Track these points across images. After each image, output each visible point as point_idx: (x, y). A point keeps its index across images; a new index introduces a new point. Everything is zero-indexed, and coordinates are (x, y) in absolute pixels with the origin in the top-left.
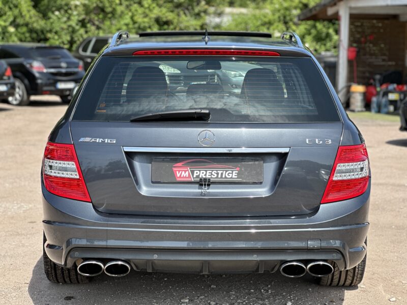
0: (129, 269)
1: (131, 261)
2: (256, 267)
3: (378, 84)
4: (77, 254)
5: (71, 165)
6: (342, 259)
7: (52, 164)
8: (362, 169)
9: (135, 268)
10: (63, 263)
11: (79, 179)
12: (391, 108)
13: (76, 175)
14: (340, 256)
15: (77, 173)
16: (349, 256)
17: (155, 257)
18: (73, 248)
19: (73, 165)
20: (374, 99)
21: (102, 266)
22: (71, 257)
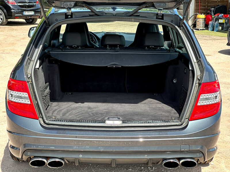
0: (64, 163)
1: (65, 158)
2: (147, 162)
3: (213, 14)
4: (29, 154)
5: (25, 95)
6: (203, 157)
7: (13, 94)
8: (216, 97)
9: (67, 162)
10: (20, 157)
11: (30, 104)
12: (220, 28)
13: (28, 101)
14: (201, 155)
15: (29, 100)
16: (207, 154)
17: (81, 156)
18: (27, 150)
19: (26, 94)
20: (210, 22)
21: (46, 161)
22: (25, 155)
